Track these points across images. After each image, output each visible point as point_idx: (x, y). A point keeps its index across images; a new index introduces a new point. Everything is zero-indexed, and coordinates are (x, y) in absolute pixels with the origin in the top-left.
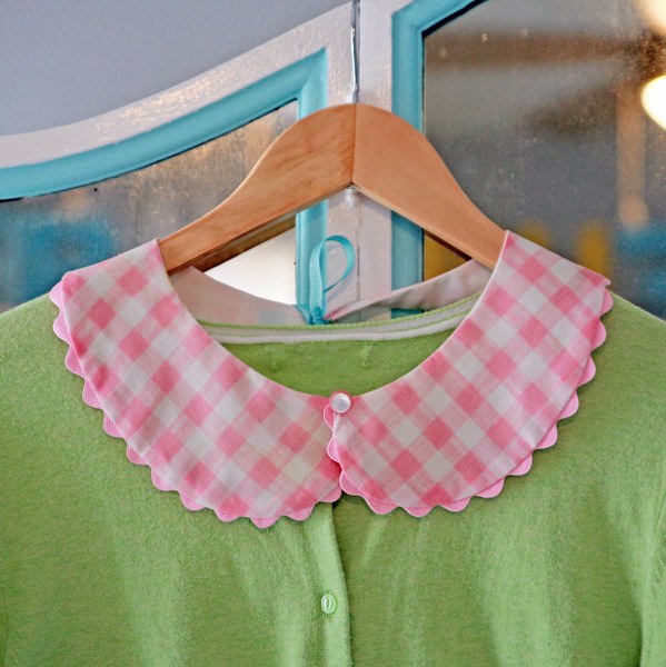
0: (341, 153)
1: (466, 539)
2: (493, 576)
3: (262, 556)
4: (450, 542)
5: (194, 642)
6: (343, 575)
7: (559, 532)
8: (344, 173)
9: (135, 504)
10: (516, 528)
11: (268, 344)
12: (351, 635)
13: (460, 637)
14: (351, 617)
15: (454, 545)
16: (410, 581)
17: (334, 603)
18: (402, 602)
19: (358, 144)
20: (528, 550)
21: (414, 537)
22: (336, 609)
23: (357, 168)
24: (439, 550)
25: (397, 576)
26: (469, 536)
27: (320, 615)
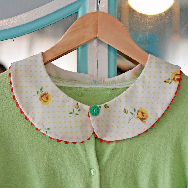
0: (94, 27)
1: (138, 154)
2: (145, 165)
3: (73, 156)
4: (133, 154)
5: (50, 181)
6: (98, 163)
7: (167, 153)
8: (94, 34)
9: (34, 137)
10: (154, 151)
11: (79, 88)
12: (100, 182)
13: (134, 183)
14: (100, 176)
15: (134, 155)
16: (119, 166)
17: (95, 172)
18: (117, 172)
19: (99, 25)
20: (157, 158)
21: (121, 152)
22: (96, 174)
23: (99, 32)
24: (129, 157)
25: (115, 164)
26: (139, 153)
27: (90, 175)
